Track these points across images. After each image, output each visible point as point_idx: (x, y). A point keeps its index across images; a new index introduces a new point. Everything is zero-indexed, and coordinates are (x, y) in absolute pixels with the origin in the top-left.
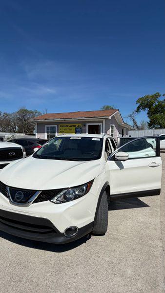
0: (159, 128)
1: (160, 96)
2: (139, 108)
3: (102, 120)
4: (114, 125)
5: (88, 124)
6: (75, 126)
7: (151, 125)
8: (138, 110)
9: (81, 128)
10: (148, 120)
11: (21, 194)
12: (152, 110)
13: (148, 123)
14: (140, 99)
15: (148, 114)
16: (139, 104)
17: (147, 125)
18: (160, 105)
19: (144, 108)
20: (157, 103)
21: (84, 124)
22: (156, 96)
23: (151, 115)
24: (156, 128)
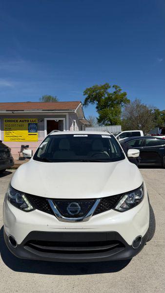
0: (109, 125)
1: (110, 87)
2: (86, 100)
3: (64, 114)
4: (75, 121)
5: (46, 119)
6: (28, 121)
7: (102, 120)
8: (86, 103)
9: (36, 124)
10: (97, 115)
11: (76, 206)
12: (102, 103)
13: (98, 119)
14: (88, 90)
15: (97, 108)
16: (86, 96)
17: (96, 121)
18: (109, 98)
19: (92, 101)
20: (106, 96)
21: (41, 118)
22: (106, 87)
23: (101, 109)
24: (106, 125)
